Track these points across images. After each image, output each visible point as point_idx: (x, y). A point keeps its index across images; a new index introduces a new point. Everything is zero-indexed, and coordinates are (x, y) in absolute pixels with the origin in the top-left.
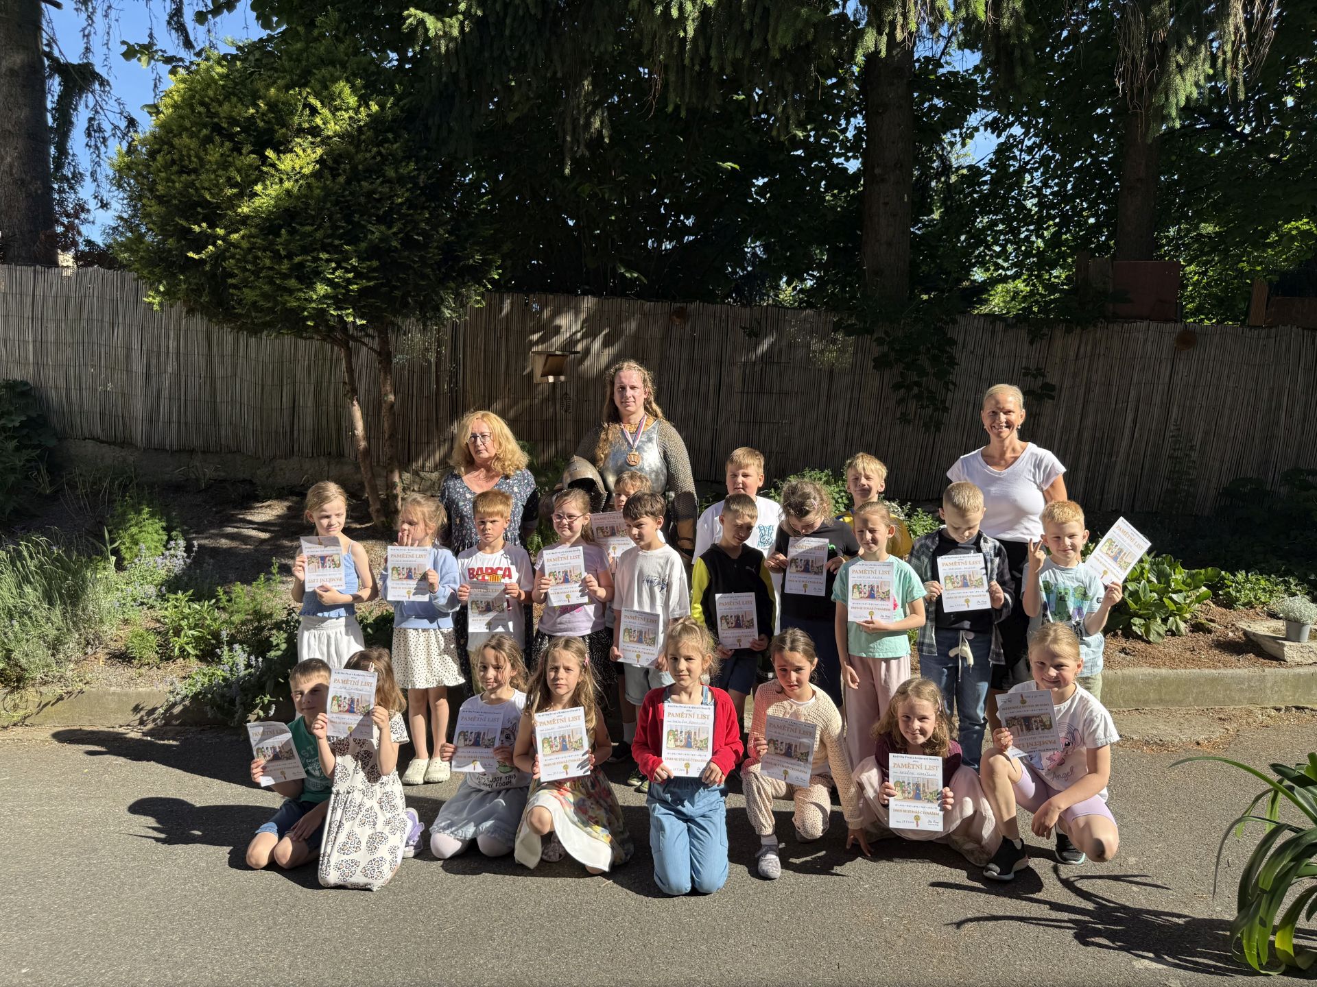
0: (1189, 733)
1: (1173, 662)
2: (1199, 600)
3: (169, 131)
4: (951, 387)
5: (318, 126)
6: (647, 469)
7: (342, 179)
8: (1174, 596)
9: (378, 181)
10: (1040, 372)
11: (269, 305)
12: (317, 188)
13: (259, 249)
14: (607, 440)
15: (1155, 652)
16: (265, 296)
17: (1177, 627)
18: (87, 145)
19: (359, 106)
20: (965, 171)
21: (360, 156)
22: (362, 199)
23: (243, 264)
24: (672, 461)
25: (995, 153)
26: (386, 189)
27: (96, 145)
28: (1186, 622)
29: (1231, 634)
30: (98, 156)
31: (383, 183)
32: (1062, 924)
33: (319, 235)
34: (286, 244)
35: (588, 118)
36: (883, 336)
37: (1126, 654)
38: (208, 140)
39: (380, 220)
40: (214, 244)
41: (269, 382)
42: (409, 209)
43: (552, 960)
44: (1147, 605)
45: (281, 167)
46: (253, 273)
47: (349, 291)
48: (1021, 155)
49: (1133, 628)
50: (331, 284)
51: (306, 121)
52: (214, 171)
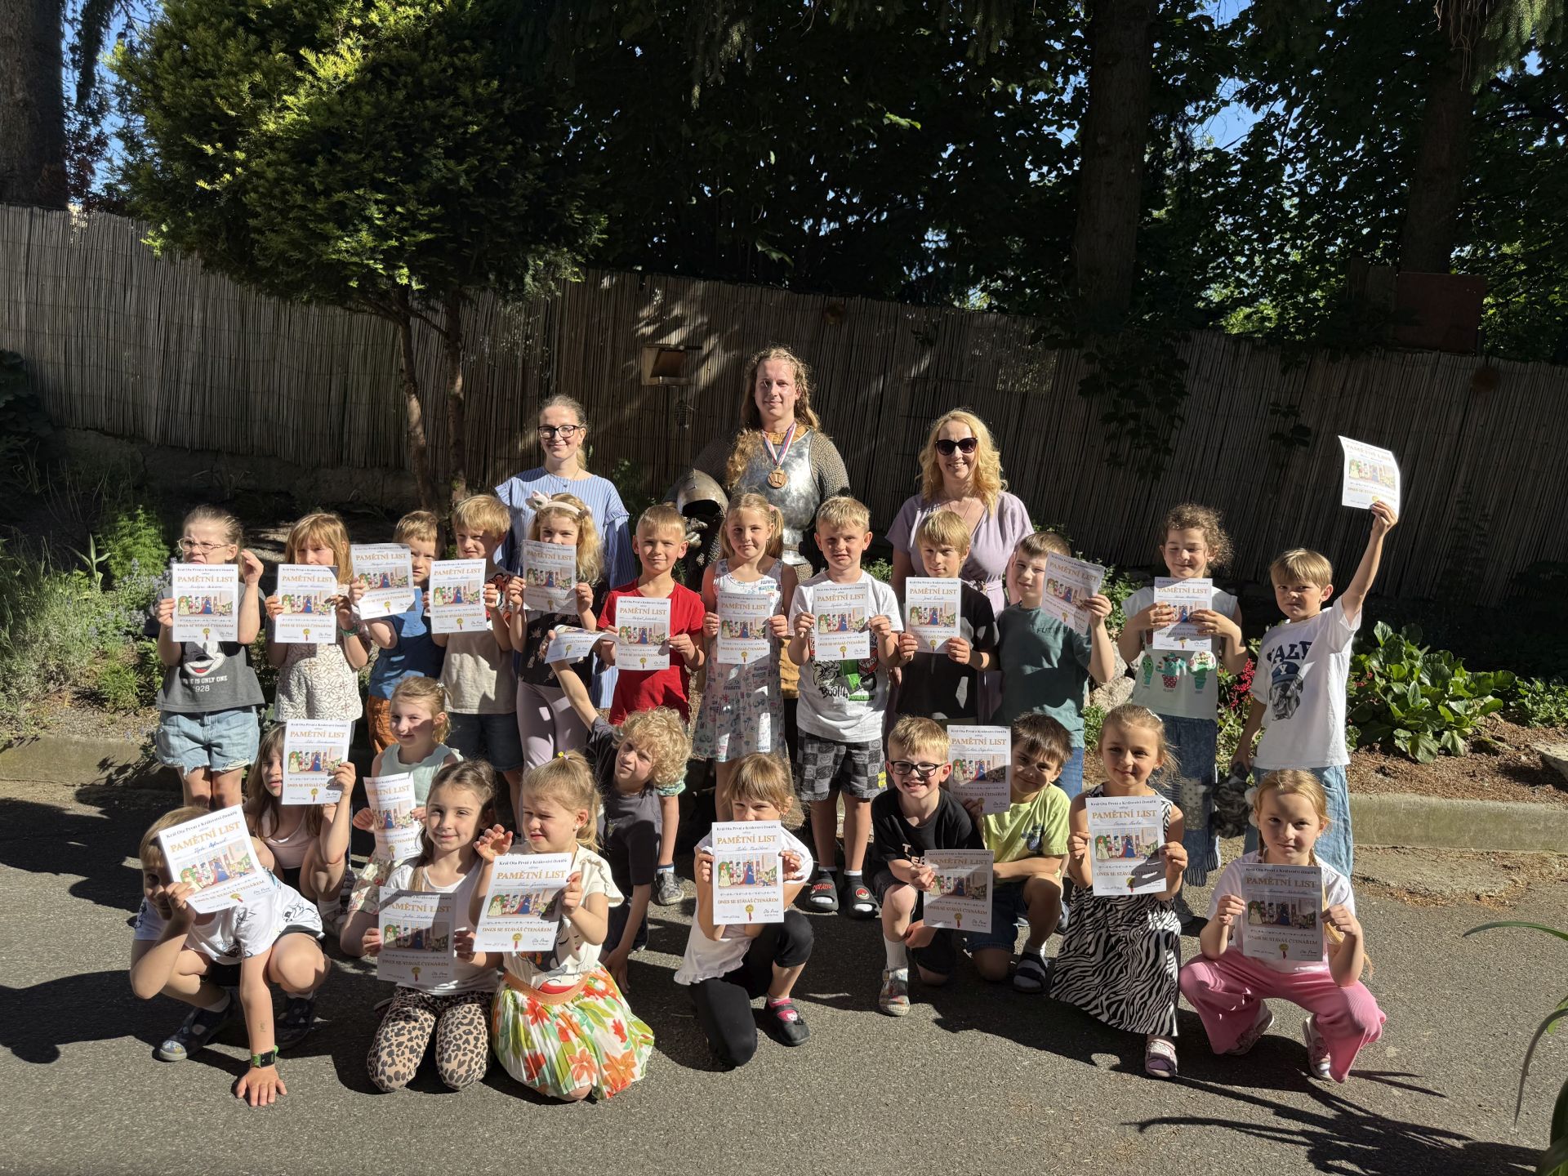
0: (1464, 882)
1: (1447, 789)
2: (1485, 710)
3: (183, 22)
4: (1177, 423)
5: (373, 25)
6: (795, 494)
7: (401, 95)
8: (1453, 704)
9: (449, 102)
10: (1292, 411)
11: (301, 256)
12: (367, 103)
13: (289, 180)
14: (743, 451)
15: (1423, 775)
16: (294, 244)
17: (1454, 744)
20: (1210, 157)
21: (426, 67)
22: (427, 124)
23: (268, 200)
24: (829, 487)
25: (1249, 136)
26: (459, 112)
28: (1465, 738)
29: (1524, 758)
31: (455, 104)
32: (1294, 1138)
33: (367, 167)
34: (323, 176)
35: (725, 31)
36: (1095, 351)
37: (1385, 774)
38: (230, 34)
39: (449, 154)
40: (232, 172)
41: (315, 370)
42: (487, 141)
44: (1416, 714)
45: (321, 73)
46: (281, 212)
47: (403, 244)
48: (1283, 141)
49: (1396, 741)
50: (381, 234)
51: (358, 17)
52: (235, 75)
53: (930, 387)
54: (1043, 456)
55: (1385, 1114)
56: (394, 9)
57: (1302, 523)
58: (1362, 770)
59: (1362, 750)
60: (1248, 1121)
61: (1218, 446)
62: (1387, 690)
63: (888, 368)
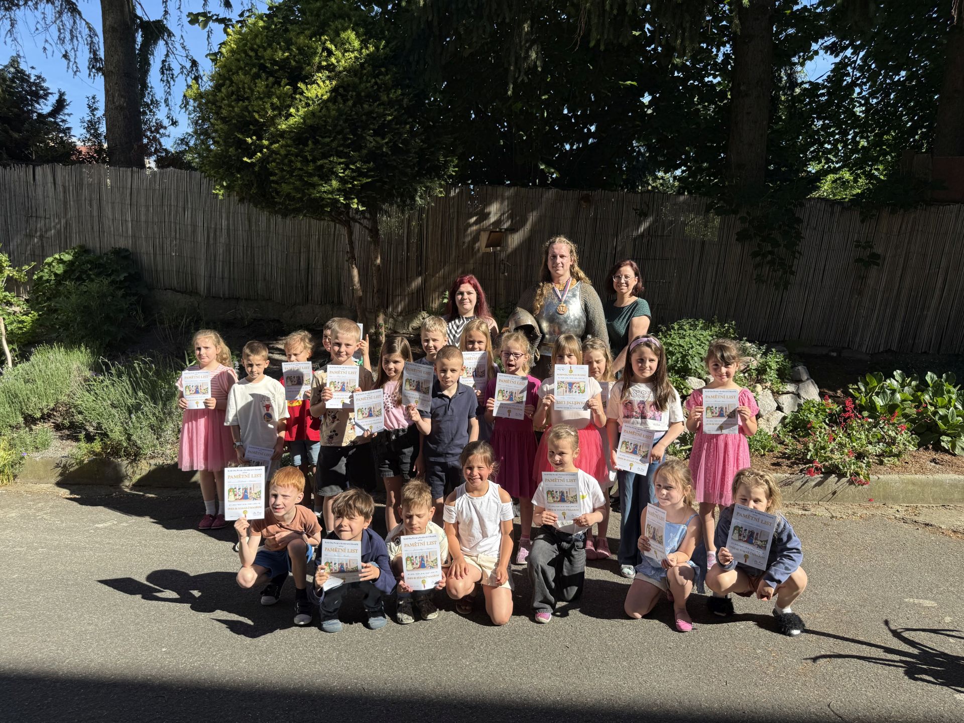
3: (230, 70)
4: (797, 255)
5: (333, 64)
6: (572, 317)
7: (350, 103)
9: (376, 104)
10: (869, 245)
11: (299, 196)
12: (333, 110)
13: (292, 155)
14: (542, 294)
15: (959, 463)
16: (296, 189)
18: (161, 80)
19: (362, 48)
20: (807, 86)
21: (363, 86)
22: (364, 118)
23: (281, 166)
24: (591, 311)
25: (832, 71)
26: (381, 110)
27: (167, 80)
30: (169, 88)
31: (379, 105)
32: (896, 664)
33: (334, 145)
34: (312, 152)
35: (527, 52)
36: (745, 215)
37: (936, 463)
38: (257, 76)
39: (376, 133)
40: (261, 152)
41: (291, 250)
42: (396, 124)
43: (517, 665)
44: (954, 427)
45: (309, 95)
46: (288, 172)
47: (354, 185)
48: (853, 72)
49: (942, 443)
50: (342, 180)
51: (324, 60)
52: (261, 99)
53: (645, 240)
54: (716, 278)
55: (946, 651)
56: (344, 55)
57: (877, 311)
58: (922, 461)
59: (921, 449)
60: (869, 655)
61: (822, 268)
62: (935, 413)
63: (619, 231)
